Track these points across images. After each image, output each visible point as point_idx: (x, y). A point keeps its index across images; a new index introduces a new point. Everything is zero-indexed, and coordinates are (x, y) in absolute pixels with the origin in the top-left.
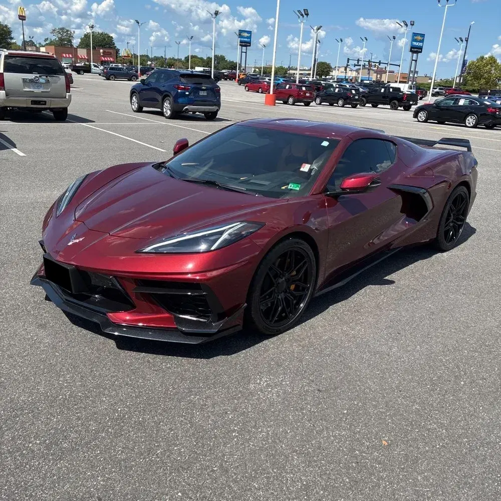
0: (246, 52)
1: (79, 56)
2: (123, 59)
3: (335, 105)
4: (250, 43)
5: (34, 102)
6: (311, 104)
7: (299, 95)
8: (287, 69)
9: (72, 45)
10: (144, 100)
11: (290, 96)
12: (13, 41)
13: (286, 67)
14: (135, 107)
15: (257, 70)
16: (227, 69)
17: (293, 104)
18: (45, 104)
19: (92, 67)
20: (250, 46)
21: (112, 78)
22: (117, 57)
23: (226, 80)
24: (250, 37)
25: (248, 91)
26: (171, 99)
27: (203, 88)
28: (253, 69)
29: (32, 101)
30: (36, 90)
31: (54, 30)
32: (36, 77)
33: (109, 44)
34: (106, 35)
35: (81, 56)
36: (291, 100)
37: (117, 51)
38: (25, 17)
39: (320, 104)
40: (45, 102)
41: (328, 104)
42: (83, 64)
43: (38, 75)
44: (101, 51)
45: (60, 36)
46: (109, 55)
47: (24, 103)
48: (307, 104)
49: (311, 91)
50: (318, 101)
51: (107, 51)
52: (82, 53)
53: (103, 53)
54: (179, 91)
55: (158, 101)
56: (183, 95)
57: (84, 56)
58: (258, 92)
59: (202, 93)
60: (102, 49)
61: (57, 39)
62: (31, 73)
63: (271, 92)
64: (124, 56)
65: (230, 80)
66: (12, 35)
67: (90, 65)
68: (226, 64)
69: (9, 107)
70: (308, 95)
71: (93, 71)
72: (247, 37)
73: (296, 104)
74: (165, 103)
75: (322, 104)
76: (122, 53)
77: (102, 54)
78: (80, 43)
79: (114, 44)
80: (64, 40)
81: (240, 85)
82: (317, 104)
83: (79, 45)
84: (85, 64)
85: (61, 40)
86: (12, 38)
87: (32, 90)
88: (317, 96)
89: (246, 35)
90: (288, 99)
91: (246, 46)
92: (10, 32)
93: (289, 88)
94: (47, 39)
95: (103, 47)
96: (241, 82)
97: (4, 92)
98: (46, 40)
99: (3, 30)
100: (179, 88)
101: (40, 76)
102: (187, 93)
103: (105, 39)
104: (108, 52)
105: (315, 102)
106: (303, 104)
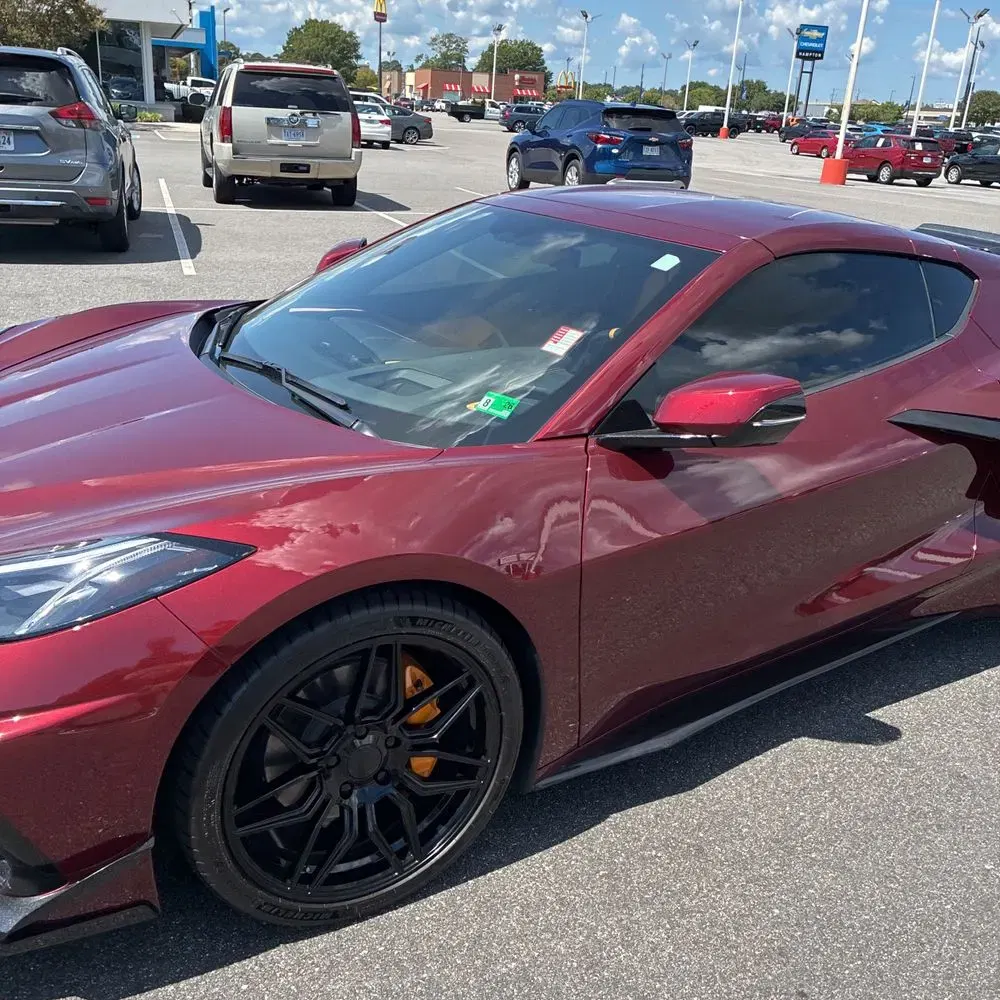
0: (811, 73)
1: (473, 89)
2: (559, 92)
3: (994, 184)
4: (822, 53)
5: (285, 167)
6: (934, 182)
7: (905, 161)
8: (903, 108)
9: (464, 68)
10: (533, 166)
11: (884, 163)
12: (360, 62)
13: (901, 103)
14: (515, 180)
15: (835, 110)
16: (768, 109)
17: (890, 182)
18: (308, 171)
19: (488, 107)
20: (822, 58)
21: (520, 127)
22: (545, 88)
23: (759, 131)
24: (823, 40)
25: (797, 154)
26: (581, 163)
27: (654, 139)
28: (827, 109)
29: (282, 165)
30: (291, 143)
31: (434, 40)
32: (294, 115)
33: (534, 63)
34: (529, 44)
35: (478, 88)
36: (885, 173)
37: (547, 77)
38: (384, 15)
39: (958, 182)
40: (308, 166)
41: (978, 183)
42: (470, 102)
43: (298, 112)
44: (517, 77)
45: (444, 49)
46: (531, 83)
47: (267, 168)
48: (924, 182)
49: (935, 154)
50: (954, 174)
51: (527, 76)
52: (480, 81)
53: (520, 81)
54: (599, 146)
55: (557, 169)
56: (606, 155)
57: (484, 88)
58: (819, 156)
59: (647, 151)
60: (518, 73)
61: (439, 56)
62: (285, 106)
63: (839, 154)
64: (561, 87)
65: (768, 132)
66: (360, 51)
67: (483, 104)
68: (765, 98)
69: (246, 176)
70: (927, 160)
71: (487, 114)
72: (818, 40)
73: (896, 181)
74: (569, 174)
75: (963, 181)
76: (557, 80)
77: (517, 84)
78: (480, 62)
79: (543, 62)
80: (450, 58)
81: (784, 141)
82: (949, 182)
83: (478, 67)
84: (474, 102)
85: (445, 57)
86: (358, 57)
87: (284, 142)
88: (952, 164)
89: (815, 34)
90: (879, 169)
91: (813, 59)
92: (356, 45)
93: (884, 145)
94: (421, 56)
95: (521, 68)
96: (787, 134)
97: (230, 145)
98: (419, 58)
99: (345, 41)
100: (597, 140)
101: (302, 114)
102: (615, 151)
103: (525, 54)
104: (528, 79)
105: (947, 178)
106: (914, 182)
